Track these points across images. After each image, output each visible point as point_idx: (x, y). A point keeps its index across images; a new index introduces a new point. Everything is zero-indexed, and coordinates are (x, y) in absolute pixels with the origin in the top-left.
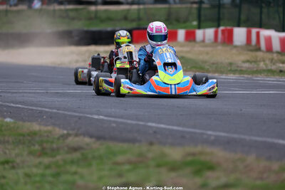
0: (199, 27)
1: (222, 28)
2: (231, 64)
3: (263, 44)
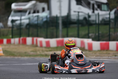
0: (12, 37)
1: (21, 38)
2: (26, 53)
3: (39, 44)
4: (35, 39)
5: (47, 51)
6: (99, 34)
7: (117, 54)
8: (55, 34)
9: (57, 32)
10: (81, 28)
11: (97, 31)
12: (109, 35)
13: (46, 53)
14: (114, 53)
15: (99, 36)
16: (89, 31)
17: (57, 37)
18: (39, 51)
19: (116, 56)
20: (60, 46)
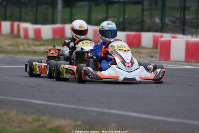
3: (22, 33)
4: (16, 24)
5: (36, 46)
6: (124, 19)
7: (153, 54)
8: (50, 17)
9: (53, 14)
10: (94, 9)
11: (122, 14)
12: (142, 21)
13: (35, 48)
14: (149, 53)
15: (124, 23)
16: (107, 13)
17: (53, 22)
18: (22, 44)
19: (152, 57)
20: (57, 37)
